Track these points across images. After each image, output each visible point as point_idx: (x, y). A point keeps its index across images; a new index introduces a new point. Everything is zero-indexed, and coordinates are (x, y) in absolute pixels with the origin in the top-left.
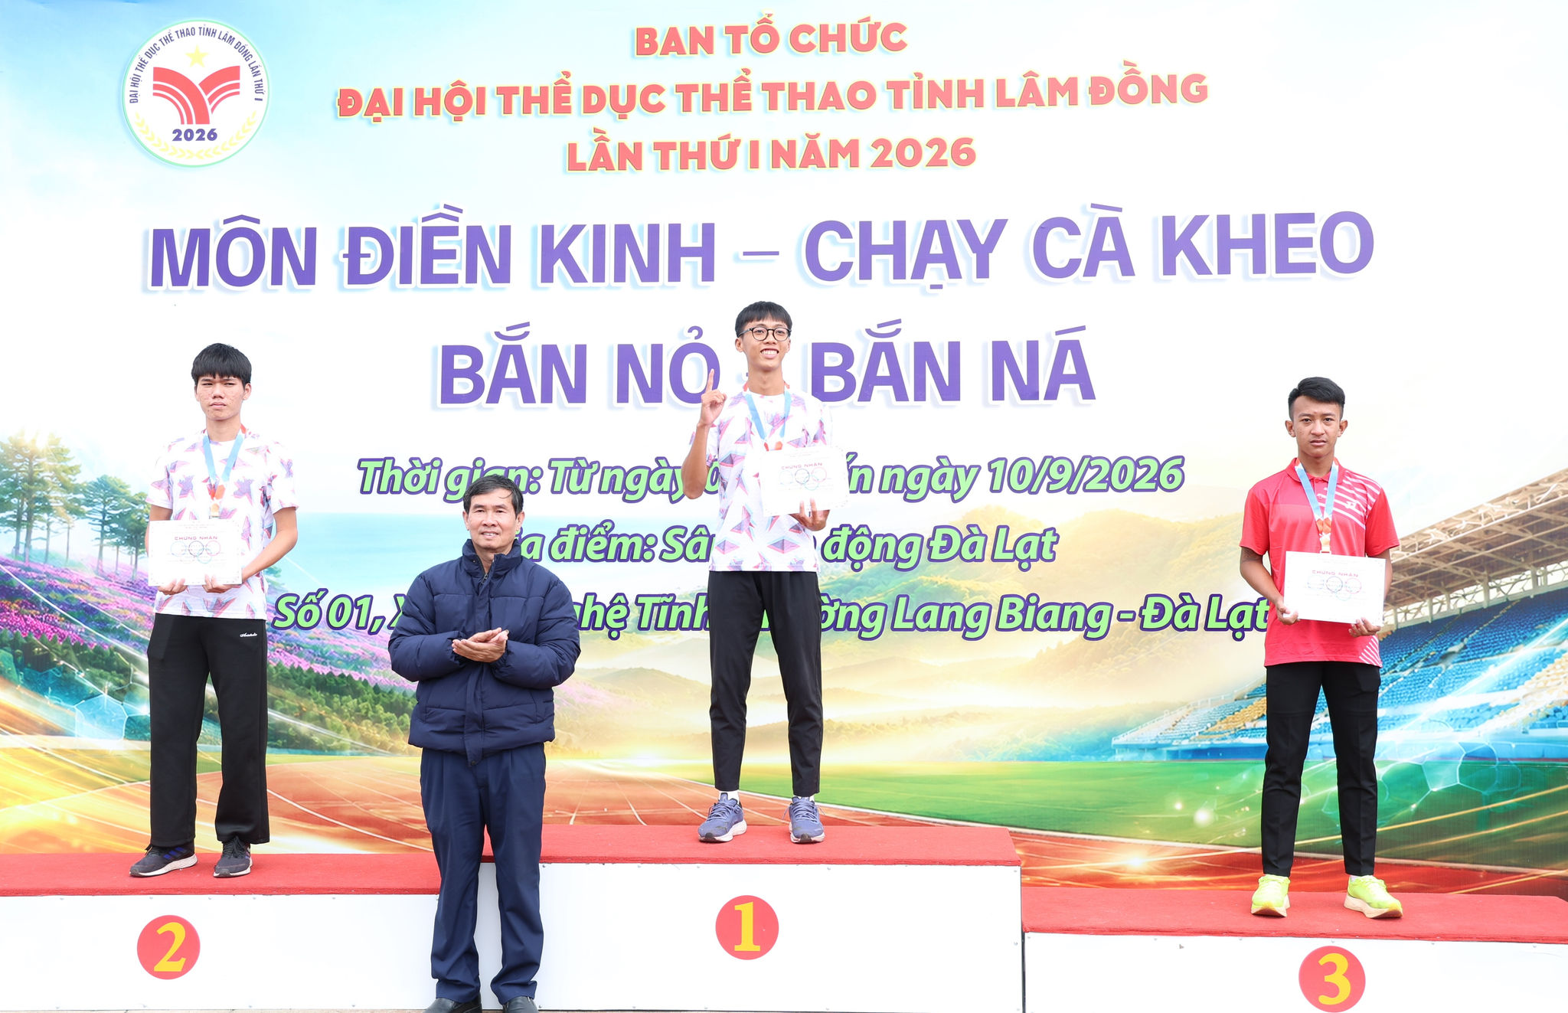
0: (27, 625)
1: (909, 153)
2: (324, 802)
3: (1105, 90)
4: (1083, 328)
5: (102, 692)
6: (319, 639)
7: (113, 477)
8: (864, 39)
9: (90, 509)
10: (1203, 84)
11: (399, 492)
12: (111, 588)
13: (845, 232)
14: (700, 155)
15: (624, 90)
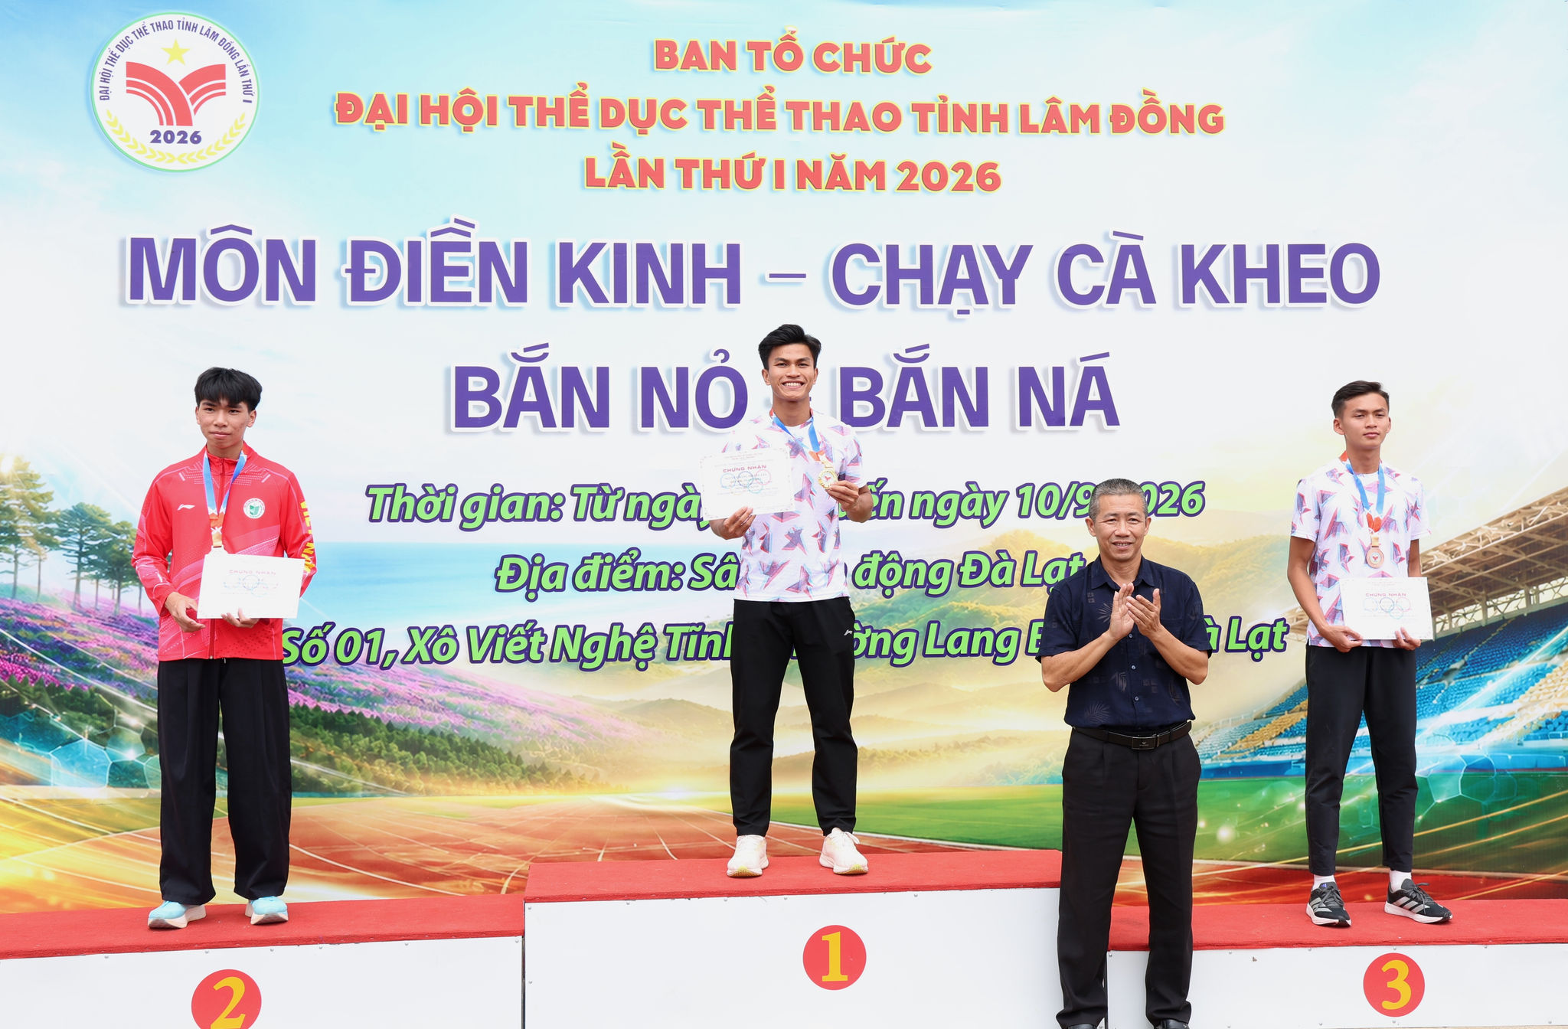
1: (935, 176)
2: (334, 847)
3: (1126, 117)
4: (1106, 355)
5: (82, 737)
6: (326, 675)
7: (91, 504)
8: (888, 60)
9: (65, 539)
10: (1220, 114)
11: (411, 520)
12: (90, 624)
13: (872, 256)
14: (723, 174)
15: (643, 104)
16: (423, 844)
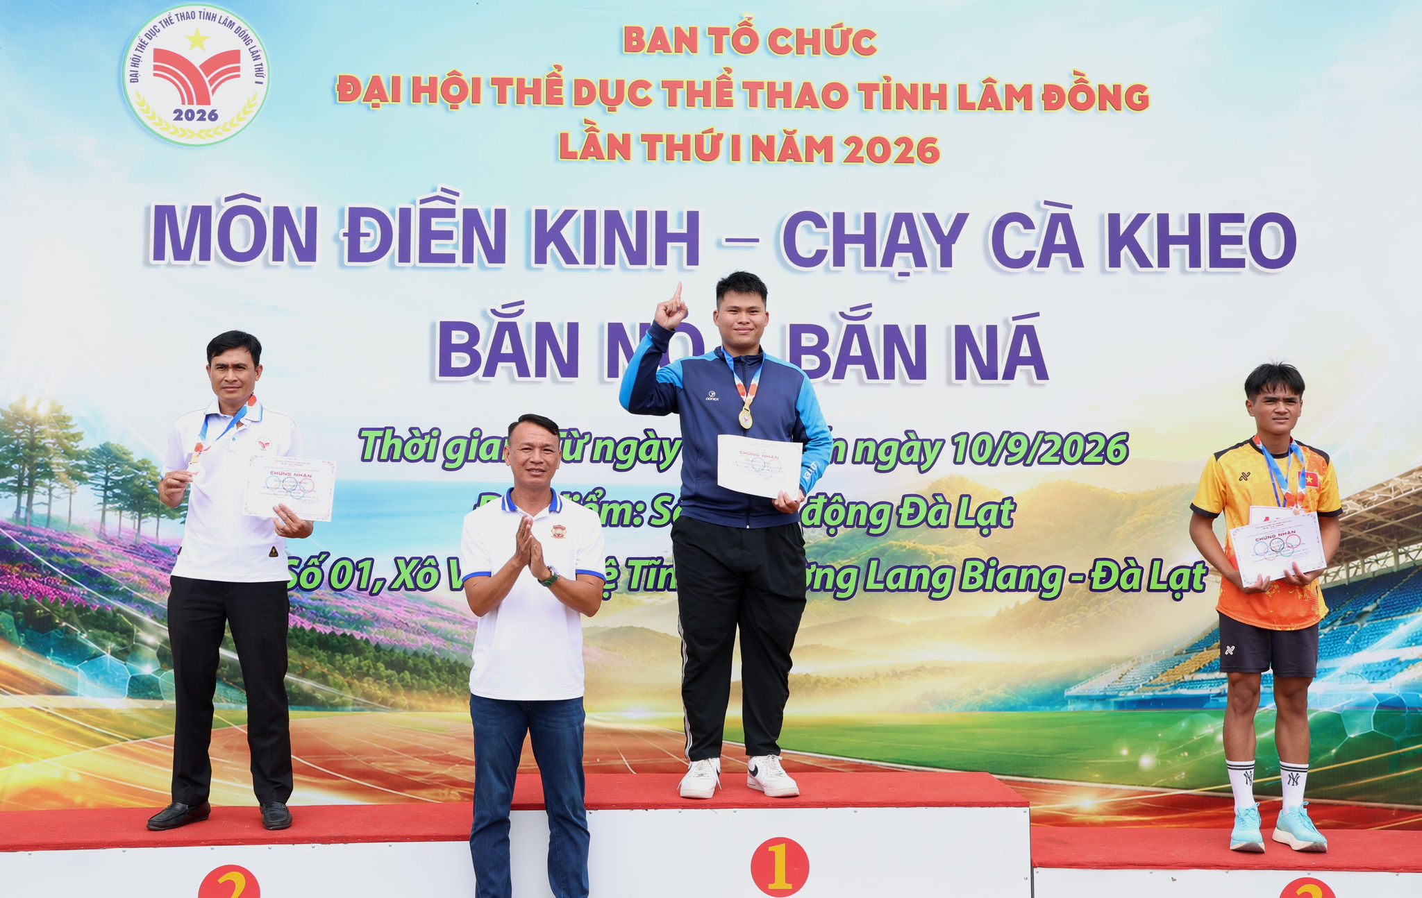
0: (29, 588)
1: (879, 151)
3: (1057, 96)
4: (1037, 314)
5: (104, 652)
6: (321, 600)
7: (116, 444)
8: (837, 44)
9: (93, 474)
10: (1145, 93)
11: (399, 460)
12: (114, 551)
13: (820, 223)
14: (685, 147)
15: (613, 84)
16: (406, 755)
